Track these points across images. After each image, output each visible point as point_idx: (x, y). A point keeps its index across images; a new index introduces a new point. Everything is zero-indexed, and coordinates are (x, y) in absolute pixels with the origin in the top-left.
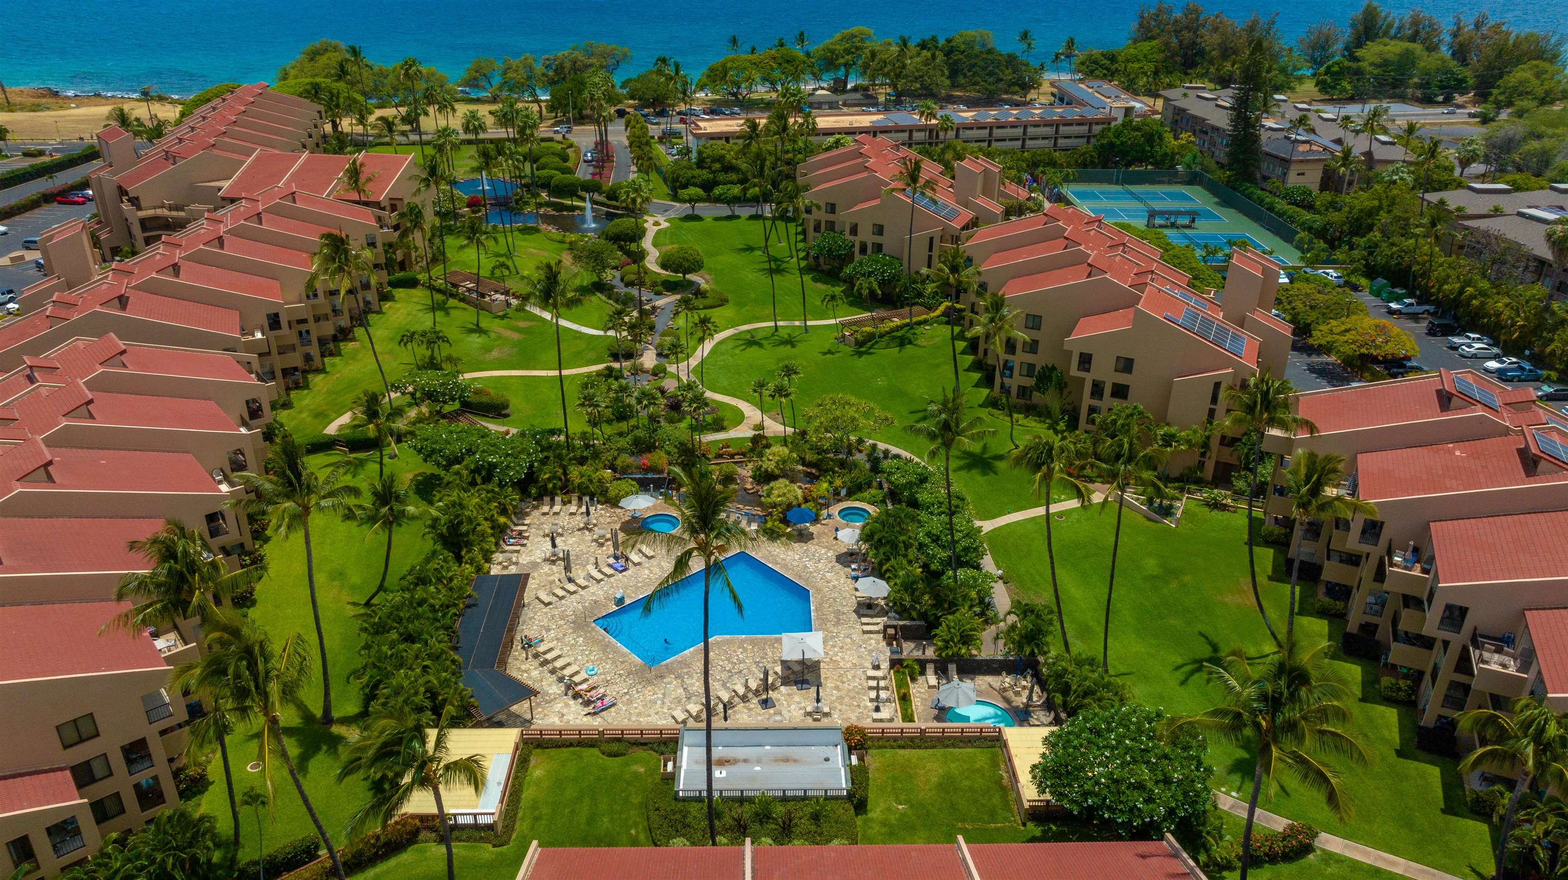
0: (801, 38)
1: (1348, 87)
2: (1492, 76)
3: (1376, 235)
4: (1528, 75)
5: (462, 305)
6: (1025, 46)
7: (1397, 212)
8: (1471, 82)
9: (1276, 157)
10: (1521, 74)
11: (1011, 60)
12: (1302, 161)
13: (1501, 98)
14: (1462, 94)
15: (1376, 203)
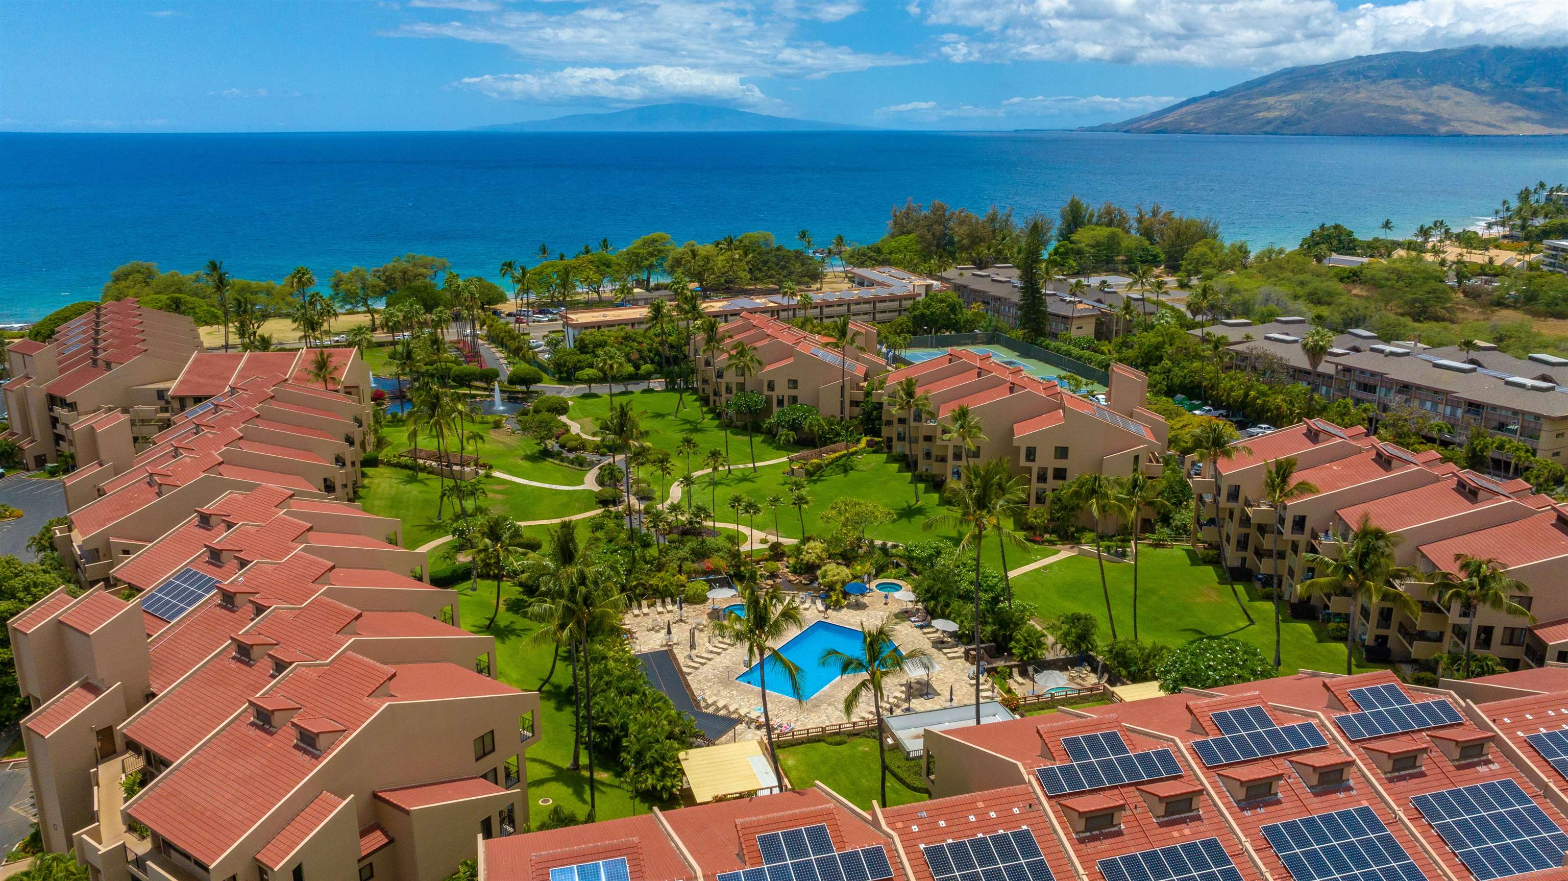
0: (605, 244)
1: (1074, 264)
2: (1176, 252)
3: (1166, 363)
4: (1205, 249)
5: (431, 476)
6: (806, 244)
7: (1178, 343)
8: (1163, 257)
9: (1058, 316)
10: (1199, 249)
11: (799, 255)
12: (1079, 317)
13: (1190, 267)
14: (1157, 267)
15: (1160, 339)
